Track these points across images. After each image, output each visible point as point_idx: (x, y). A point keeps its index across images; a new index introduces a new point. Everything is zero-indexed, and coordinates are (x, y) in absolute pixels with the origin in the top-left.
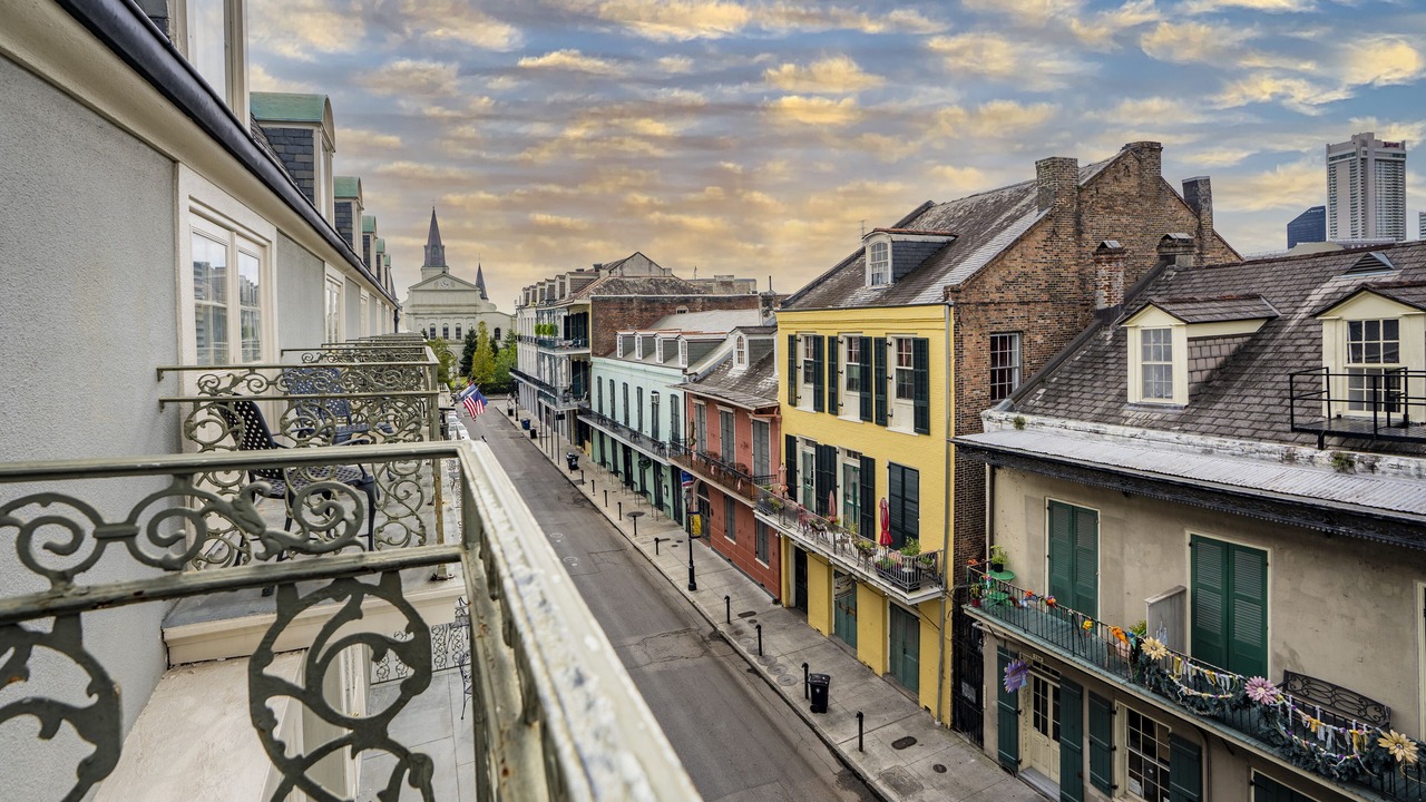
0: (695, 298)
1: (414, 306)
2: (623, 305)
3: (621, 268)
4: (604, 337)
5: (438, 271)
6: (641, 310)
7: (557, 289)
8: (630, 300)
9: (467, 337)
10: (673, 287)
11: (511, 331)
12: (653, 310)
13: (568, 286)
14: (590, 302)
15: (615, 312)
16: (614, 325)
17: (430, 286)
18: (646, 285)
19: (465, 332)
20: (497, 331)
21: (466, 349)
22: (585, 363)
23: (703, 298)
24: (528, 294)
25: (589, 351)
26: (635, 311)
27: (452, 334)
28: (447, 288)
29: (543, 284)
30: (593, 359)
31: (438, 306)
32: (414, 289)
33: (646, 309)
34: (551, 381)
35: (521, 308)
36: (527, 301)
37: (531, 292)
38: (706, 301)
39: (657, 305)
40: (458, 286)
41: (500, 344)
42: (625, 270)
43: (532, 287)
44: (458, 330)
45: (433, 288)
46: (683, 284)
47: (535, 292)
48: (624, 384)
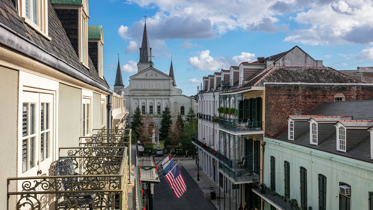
0: (350, 87)
1: (133, 90)
2: (291, 92)
3: (283, 60)
4: (276, 120)
5: (148, 66)
6: (305, 97)
7: (232, 77)
8: (297, 87)
9: (164, 112)
10: (329, 77)
11: (191, 109)
12: (315, 97)
13: (241, 75)
14: (263, 88)
15: (284, 98)
16: (283, 109)
17: (142, 76)
18: (306, 74)
19: (163, 109)
20: (182, 108)
21: (163, 121)
22: (257, 143)
23: (358, 87)
24: (207, 82)
25: (263, 132)
26: (300, 98)
27: (155, 110)
28: (152, 78)
29: (220, 74)
30: (265, 139)
31: (147, 90)
32: (133, 78)
33: (310, 96)
34: (225, 152)
35: (202, 92)
36: (206, 87)
37: (209, 80)
38: (360, 89)
39: (319, 92)
40: (160, 76)
41: (184, 118)
42: (287, 61)
43: (210, 76)
44: (159, 107)
45: (144, 77)
46: (337, 74)
47: (212, 81)
48: (285, 162)
